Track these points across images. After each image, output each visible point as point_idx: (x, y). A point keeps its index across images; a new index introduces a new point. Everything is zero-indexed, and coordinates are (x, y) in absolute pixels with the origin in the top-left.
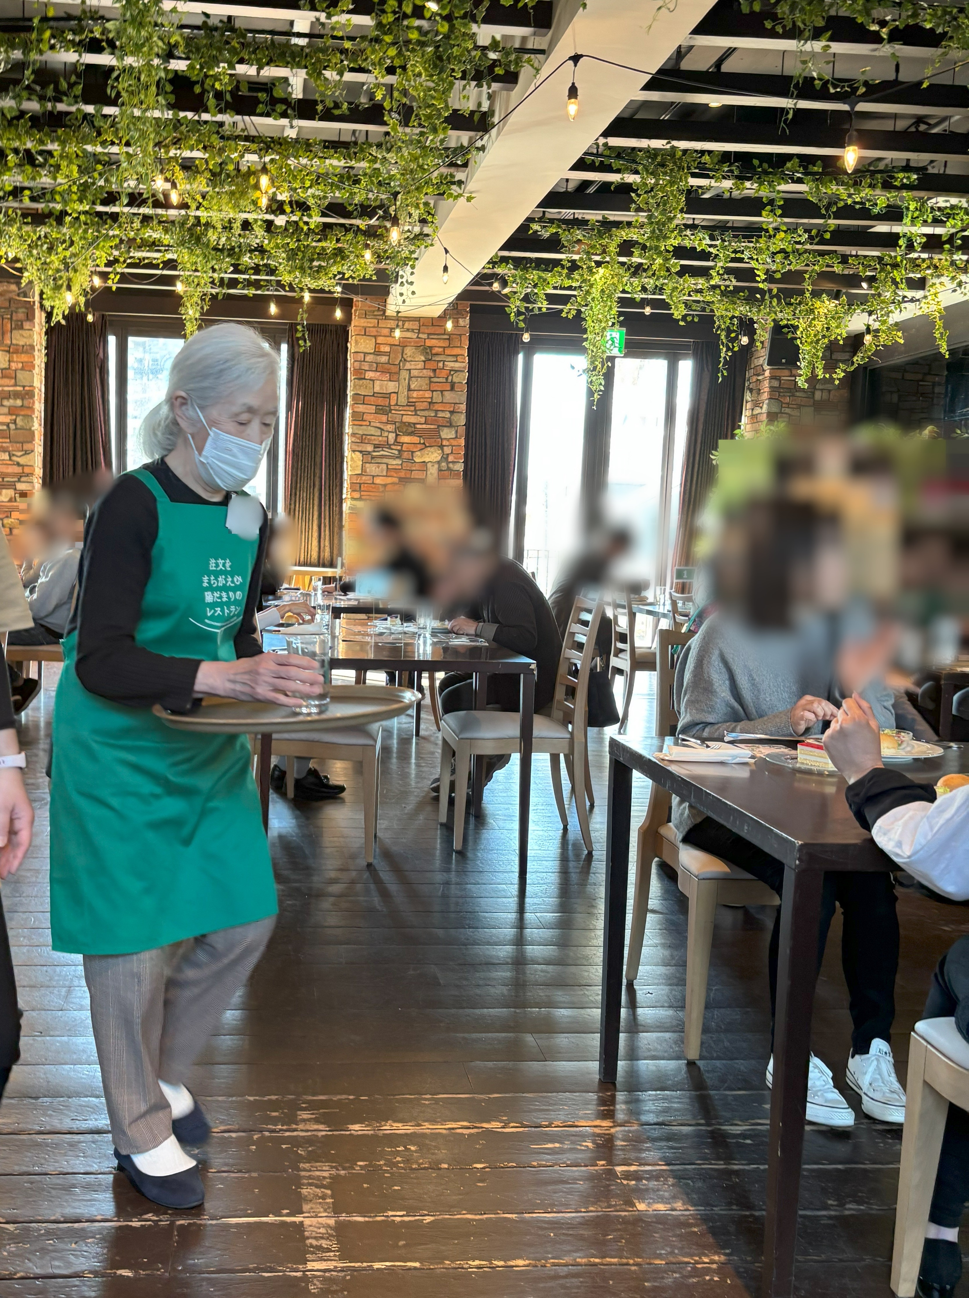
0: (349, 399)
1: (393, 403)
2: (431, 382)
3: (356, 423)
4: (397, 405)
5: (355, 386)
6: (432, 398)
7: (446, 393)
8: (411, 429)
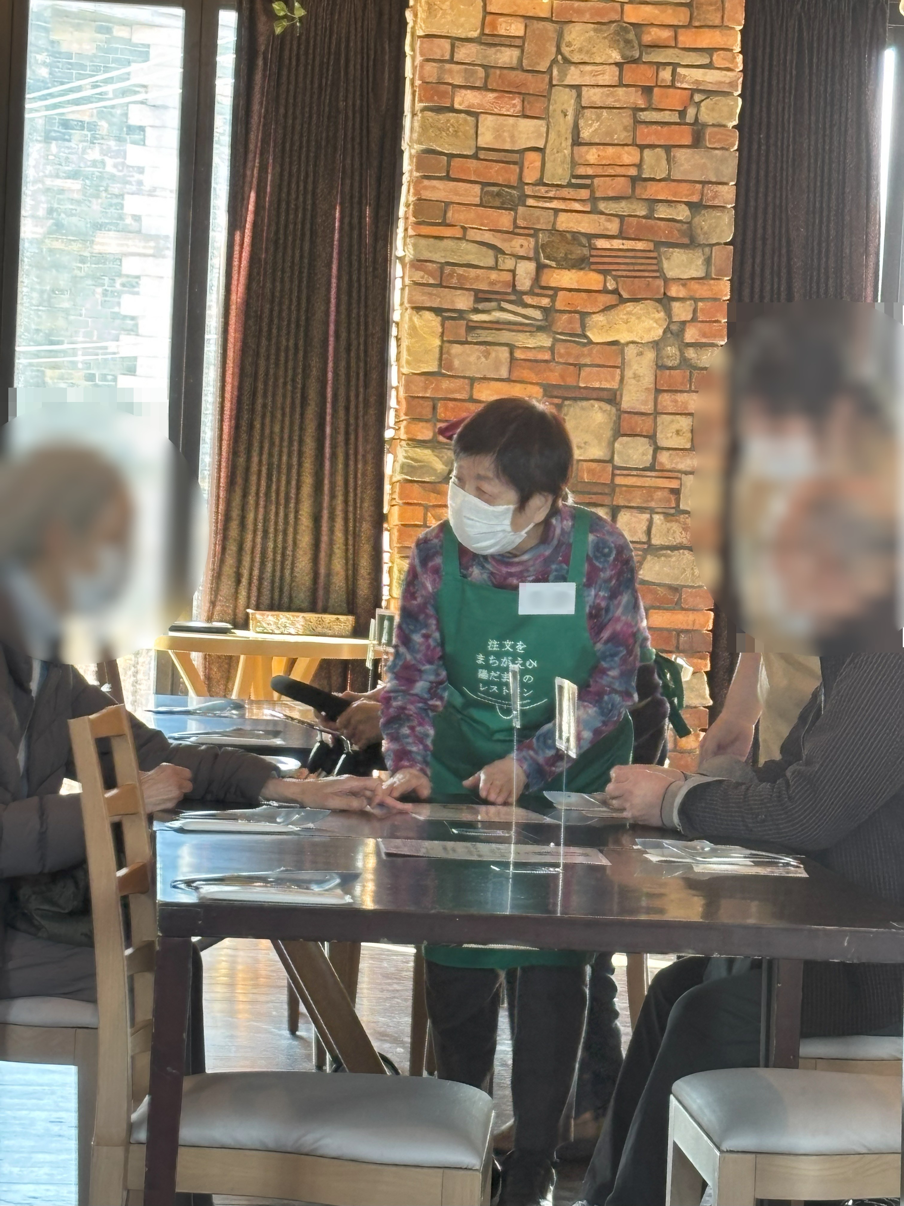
0: (407, 165)
1: (530, 176)
2: (637, 122)
3: (426, 230)
4: (540, 182)
5: (424, 128)
6: (639, 166)
7: (680, 154)
8: (580, 252)
